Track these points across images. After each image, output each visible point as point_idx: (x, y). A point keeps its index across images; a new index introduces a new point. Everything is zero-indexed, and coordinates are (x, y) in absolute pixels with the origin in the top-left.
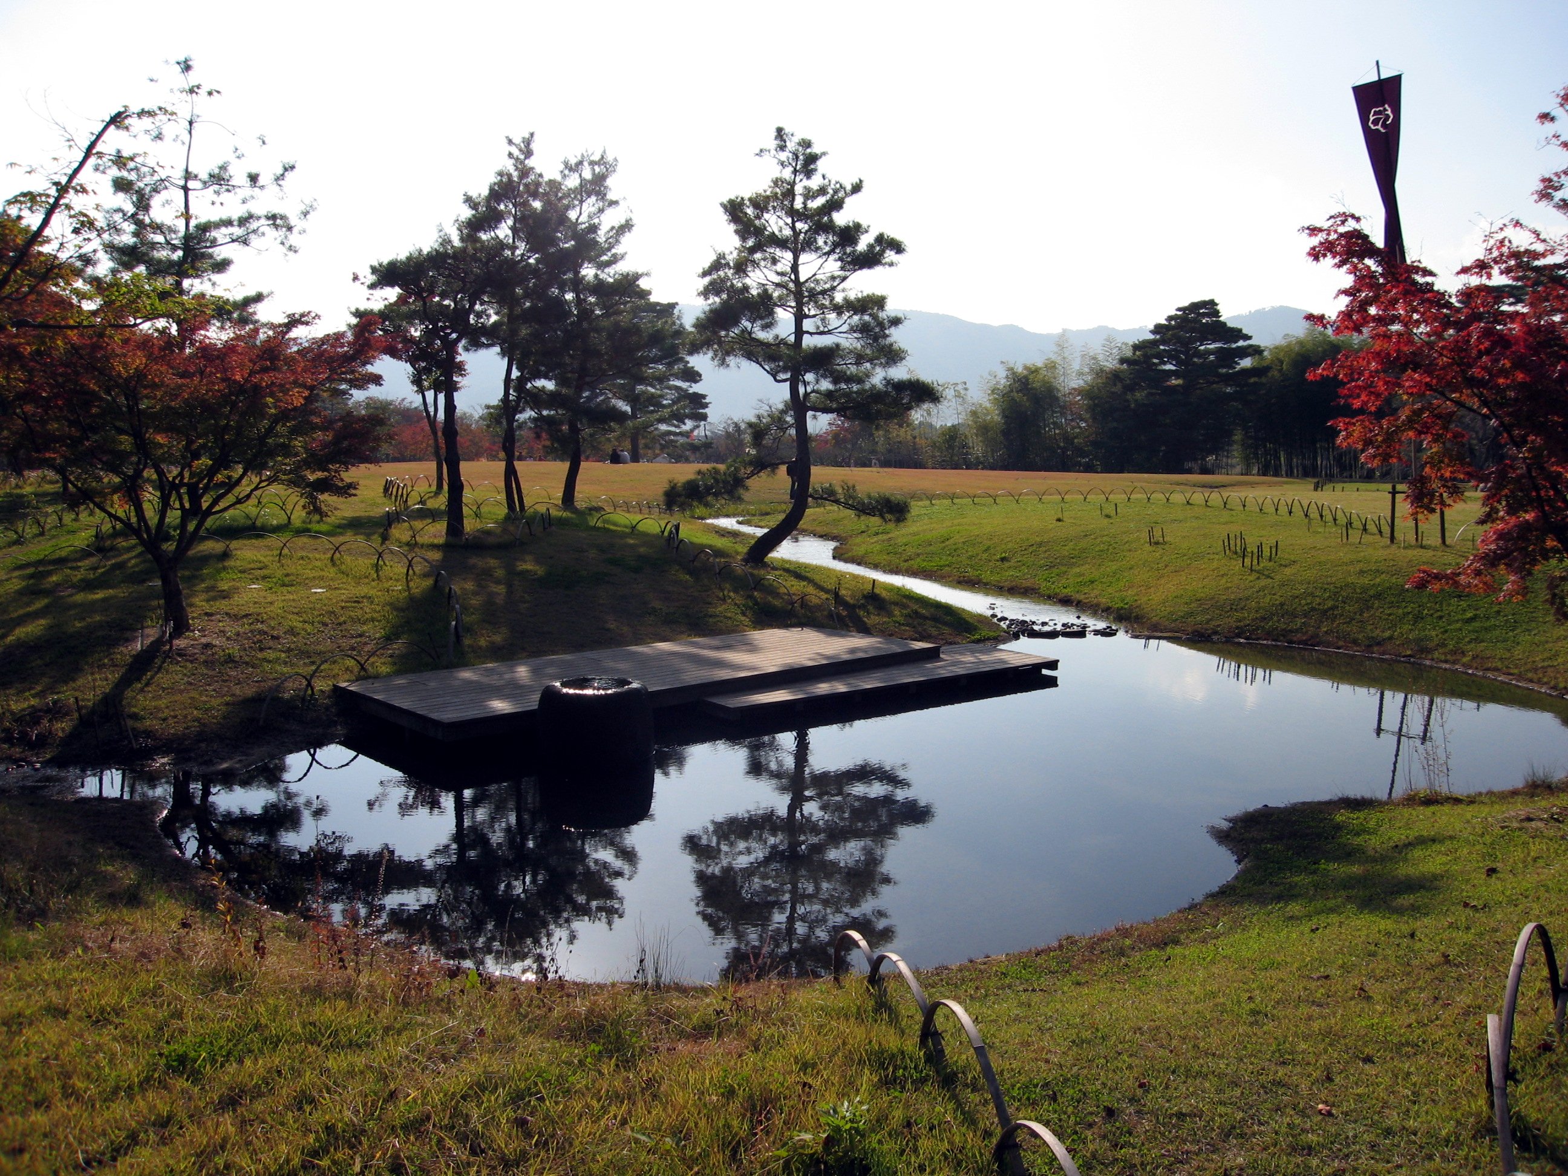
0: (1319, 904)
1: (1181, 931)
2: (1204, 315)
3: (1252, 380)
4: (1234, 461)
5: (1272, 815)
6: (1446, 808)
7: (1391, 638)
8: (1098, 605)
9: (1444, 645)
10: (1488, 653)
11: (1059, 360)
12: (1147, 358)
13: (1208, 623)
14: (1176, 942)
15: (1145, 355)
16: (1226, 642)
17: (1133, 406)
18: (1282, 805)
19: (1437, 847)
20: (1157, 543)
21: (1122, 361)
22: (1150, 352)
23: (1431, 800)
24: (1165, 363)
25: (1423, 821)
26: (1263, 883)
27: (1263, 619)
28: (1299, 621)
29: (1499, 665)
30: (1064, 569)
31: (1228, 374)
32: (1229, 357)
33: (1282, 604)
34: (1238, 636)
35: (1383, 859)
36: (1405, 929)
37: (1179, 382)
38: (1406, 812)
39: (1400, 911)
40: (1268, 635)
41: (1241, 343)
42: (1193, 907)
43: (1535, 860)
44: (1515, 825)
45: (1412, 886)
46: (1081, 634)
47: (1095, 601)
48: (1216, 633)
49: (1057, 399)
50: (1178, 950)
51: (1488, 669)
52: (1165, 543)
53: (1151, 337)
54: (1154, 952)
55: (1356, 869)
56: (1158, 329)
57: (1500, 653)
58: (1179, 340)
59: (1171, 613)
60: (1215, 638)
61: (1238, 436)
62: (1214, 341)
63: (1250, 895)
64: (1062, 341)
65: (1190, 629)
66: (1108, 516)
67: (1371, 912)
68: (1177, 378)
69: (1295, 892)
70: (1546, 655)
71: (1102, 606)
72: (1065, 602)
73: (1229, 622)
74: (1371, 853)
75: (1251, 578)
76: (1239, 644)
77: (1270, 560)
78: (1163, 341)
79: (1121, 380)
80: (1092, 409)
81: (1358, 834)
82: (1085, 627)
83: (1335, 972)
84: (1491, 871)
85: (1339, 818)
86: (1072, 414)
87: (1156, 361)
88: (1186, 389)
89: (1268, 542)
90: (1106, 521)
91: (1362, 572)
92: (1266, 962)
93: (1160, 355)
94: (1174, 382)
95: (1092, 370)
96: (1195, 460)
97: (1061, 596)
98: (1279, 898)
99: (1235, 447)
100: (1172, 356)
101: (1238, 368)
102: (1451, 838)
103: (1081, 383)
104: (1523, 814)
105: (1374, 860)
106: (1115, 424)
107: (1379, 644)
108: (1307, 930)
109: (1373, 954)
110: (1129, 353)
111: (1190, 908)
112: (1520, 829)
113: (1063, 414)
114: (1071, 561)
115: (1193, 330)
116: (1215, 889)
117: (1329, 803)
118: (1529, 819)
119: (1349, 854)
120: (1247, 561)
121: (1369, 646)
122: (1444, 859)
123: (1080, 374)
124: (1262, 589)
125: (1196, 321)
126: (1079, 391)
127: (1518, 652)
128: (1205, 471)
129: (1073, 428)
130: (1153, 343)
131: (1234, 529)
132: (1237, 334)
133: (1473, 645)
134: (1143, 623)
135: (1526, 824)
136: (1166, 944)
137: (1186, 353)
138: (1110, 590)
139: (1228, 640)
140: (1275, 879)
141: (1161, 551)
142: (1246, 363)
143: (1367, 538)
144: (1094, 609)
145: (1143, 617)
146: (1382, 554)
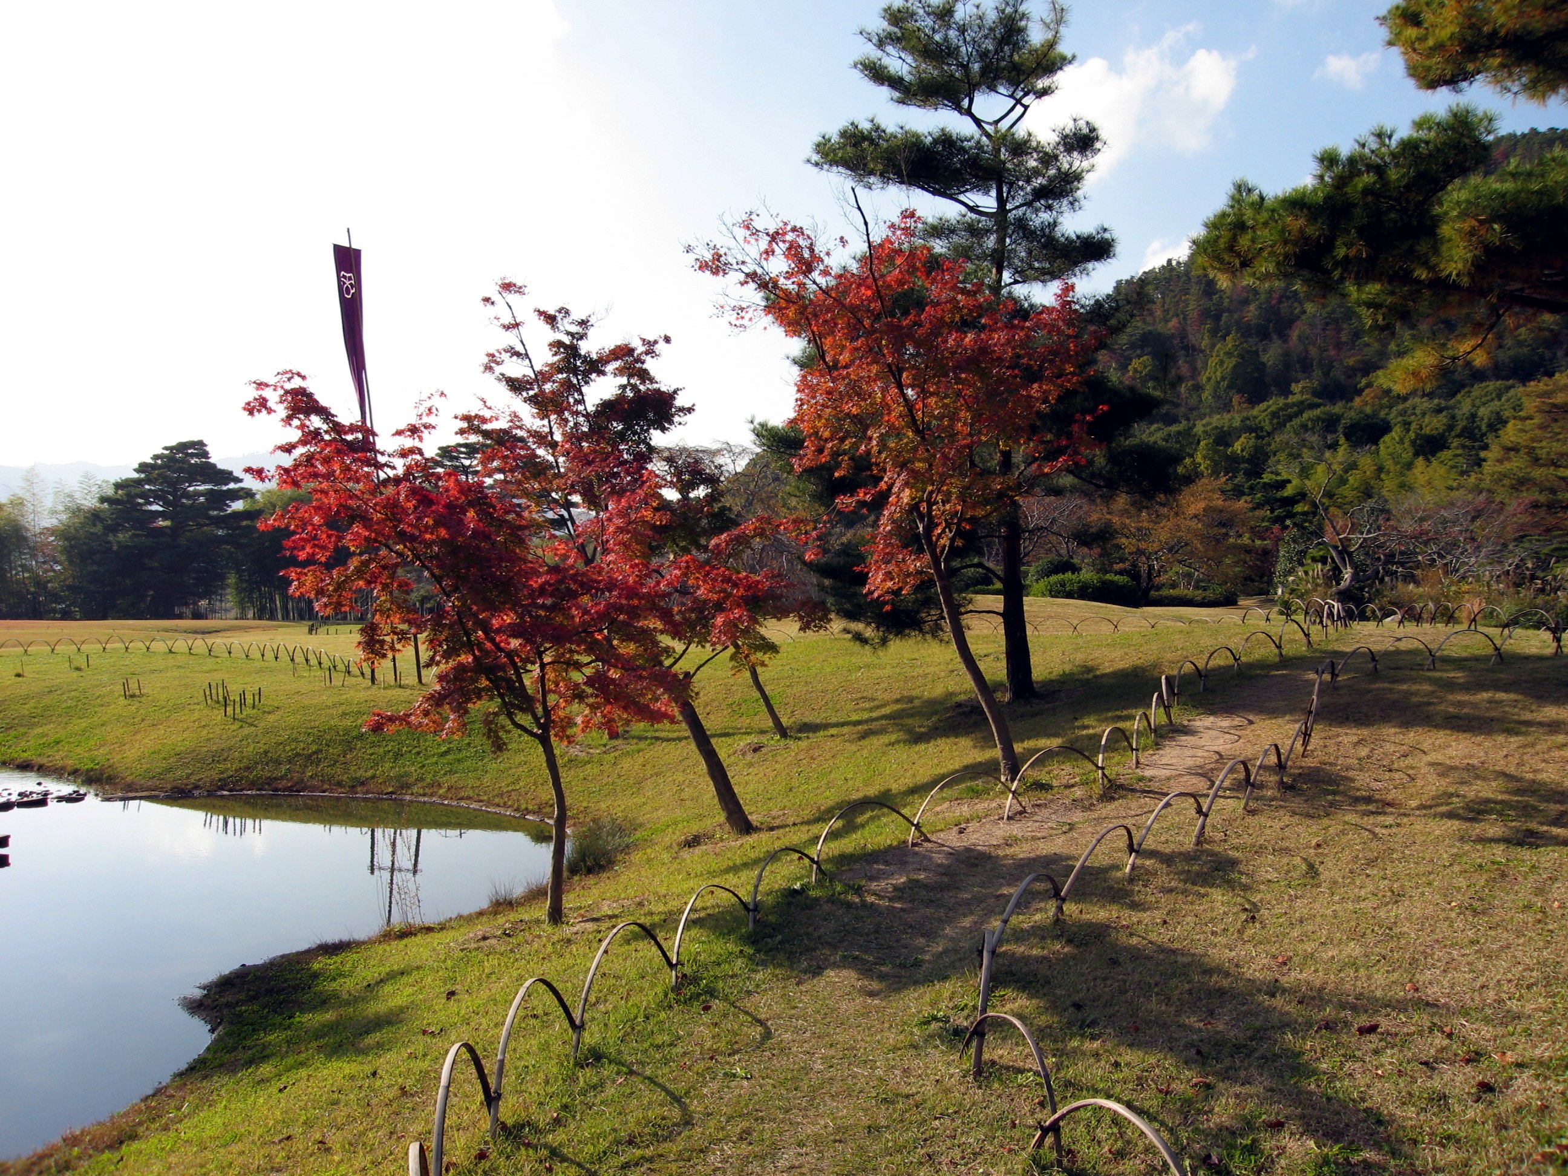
0: (290, 1060)
1: (141, 1123)
2: (192, 455)
3: (245, 523)
4: (229, 605)
5: (248, 974)
6: (418, 939)
7: (373, 777)
8: (63, 768)
9: (422, 779)
10: (461, 784)
11: (27, 496)
12: (131, 497)
13: (188, 778)
14: (134, 1137)
15: (128, 495)
16: (208, 796)
17: (115, 548)
18: (259, 962)
19: (405, 979)
20: (133, 696)
21: (103, 500)
22: (134, 491)
23: (405, 934)
24: (151, 503)
25: (396, 955)
26: (235, 1049)
27: (247, 768)
28: (284, 768)
29: (471, 793)
30: (22, 730)
31: (218, 517)
32: (219, 499)
33: (266, 753)
34: (222, 788)
35: (355, 1000)
36: (368, 1069)
37: (168, 523)
38: (380, 949)
39: (364, 1052)
40: (252, 785)
41: (232, 486)
42: (158, 1092)
43: (488, 977)
44: (473, 945)
45: (379, 1023)
46: (41, 802)
47: (60, 764)
48: (197, 787)
49: (26, 539)
50: (136, 1145)
51: (462, 799)
52: (142, 695)
53: (136, 475)
54: (107, 1155)
55: (329, 1016)
56: (143, 468)
57: (471, 782)
58: (166, 480)
59: (148, 771)
60: (196, 793)
61: (232, 579)
62: (204, 483)
63: (221, 1065)
64: (30, 478)
65: (169, 786)
66: (78, 669)
67: (339, 1058)
68: (165, 519)
69: (267, 1052)
70: (510, 780)
71: (69, 769)
72: (25, 767)
73: (211, 775)
74: (345, 996)
75: (233, 727)
76: (222, 796)
77: (254, 707)
78: (148, 481)
79: (102, 520)
80: (67, 551)
81: (334, 979)
82: (46, 794)
83: (297, 1130)
84: (451, 994)
85: (316, 966)
86: (44, 555)
87: (141, 501)
88: (174, 531)
89: (251, 690)
90: (76, 674)
91: (344, 714)
92: (228, 1136)
93: (145, 495)
94: (161, 523)
95: (67, 508)
96: (187, 604)
97: (18, 761)
98: (250, 1063)
99: (229, 590)
100: (158, 497)
101: (229, 510)
102: (418, 968)
103: (55, 522)
104: (480, 934)
105: (348, 1003)
106: (95, 568)
107: (363, 784)
108: (275, 1091)
109: (335, 1103)
110: (110, 492)
111: (154, 1095)
112: (477, 949)
113: (33, 556)
114: (31, 721)
115: (181, 470)
116: (184, 1066)
117: (308, 952)
118: (485, 938)
119: (323, 1002)
120: (230, 709)
121: (354, 787)
122: (410, 990)
123: (53, 512)
124: (246, 737)
125: (183, 461)
126: (52, 531)
127: (486, 780)
128: (197, 616)
129: (46, 571)
130: (138, 482)
131: (216, 678)
132: (227, 476)
133: (448, 777)
134: (115, 784)
135: (482, 944)
136: (121, 1143)
137: (174, 495)
138: (79, 750)
139: (210, 794)
140: (248, 1043)
141: (138, 705)
142: (238, 506)
143: (350, 681)
144: (58, 772)
145: (116, 777)
146: (363, 695)
